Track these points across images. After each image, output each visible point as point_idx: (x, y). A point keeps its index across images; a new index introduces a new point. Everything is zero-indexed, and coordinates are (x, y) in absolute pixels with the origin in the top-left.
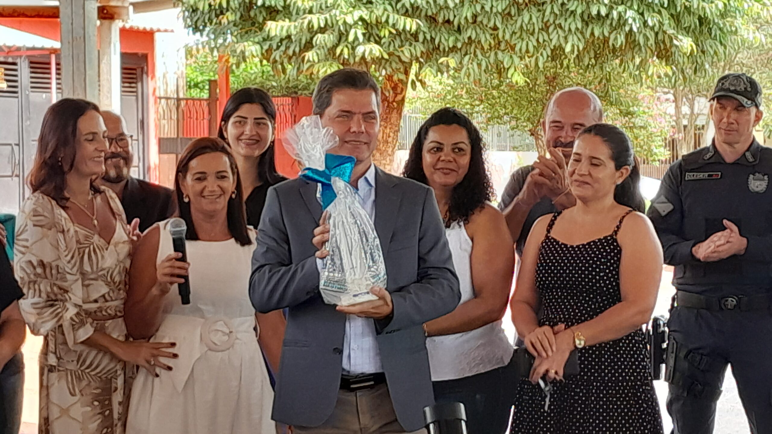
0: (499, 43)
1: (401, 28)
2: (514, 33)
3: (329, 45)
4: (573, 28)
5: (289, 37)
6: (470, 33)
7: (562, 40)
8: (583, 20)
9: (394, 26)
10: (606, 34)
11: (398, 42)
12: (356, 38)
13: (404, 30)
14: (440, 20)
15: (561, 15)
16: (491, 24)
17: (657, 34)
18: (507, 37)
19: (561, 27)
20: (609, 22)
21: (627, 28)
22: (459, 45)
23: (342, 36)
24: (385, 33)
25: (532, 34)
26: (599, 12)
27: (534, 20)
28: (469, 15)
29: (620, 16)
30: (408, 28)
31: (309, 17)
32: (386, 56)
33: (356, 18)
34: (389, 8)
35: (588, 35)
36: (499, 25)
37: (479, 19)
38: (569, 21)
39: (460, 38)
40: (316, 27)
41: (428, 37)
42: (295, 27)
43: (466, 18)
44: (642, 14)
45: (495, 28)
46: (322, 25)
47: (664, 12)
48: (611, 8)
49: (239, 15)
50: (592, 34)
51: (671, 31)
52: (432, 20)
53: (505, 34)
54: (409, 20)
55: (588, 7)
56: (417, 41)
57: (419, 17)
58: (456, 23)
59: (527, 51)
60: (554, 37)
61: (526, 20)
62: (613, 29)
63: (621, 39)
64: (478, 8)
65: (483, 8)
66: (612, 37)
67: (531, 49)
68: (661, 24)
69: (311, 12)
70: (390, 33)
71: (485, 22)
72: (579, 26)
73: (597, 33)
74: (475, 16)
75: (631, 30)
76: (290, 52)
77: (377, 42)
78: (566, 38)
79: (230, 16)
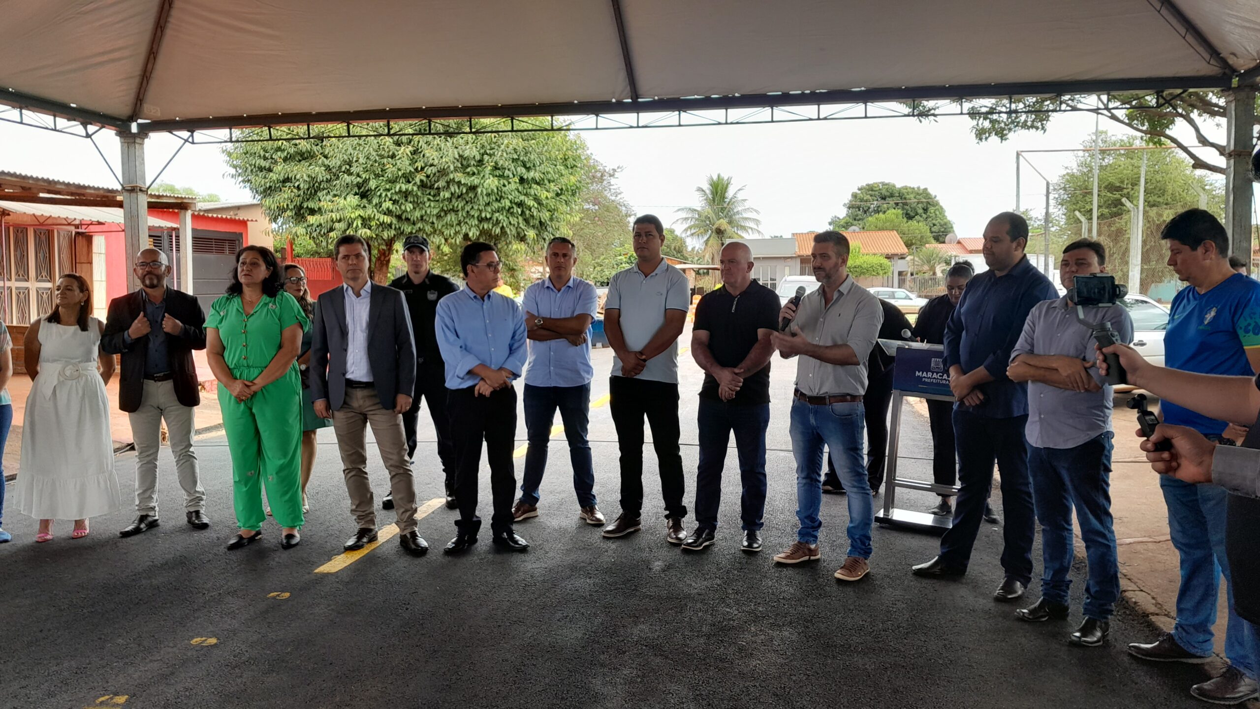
0: (436, 231)
1: (382, 221)
2: (443, 226)
3: (343, 229)
4: (473, 224)
5: (321, 225)
6: (420, 225)
7: (468, 230)
8: (478, 220)
9: (378, 220)
10: (491, 227)
11: (381, 229)
12: (357, 226)
13: (383, 222)
14: (404, 217)
15: (467, 217)
16: (431, 221)
17: (517, 228)
18: (440, 227)
19: (466, 223)
20: (491, 221)
21: (501, 225)
22: (414, 231)
23: (350, 225)
24: (373, 223)
25: (453, 226)
26: (486, 216)
27: (453, 219)
28: (419, 216)
29: (497, 220)
30: (385, 221)
31: (331, 214)
32: (374, 236)
33: (357, 215)
34: (375, 210)
35: (481, 228)
36: (435, 221)
37: (424, 218)
38: (472, 220)
39: (415, 227)
40: (335, 220)
41: (397, 227)
42: (324, 219)
43: (417, 217)
44: (508, 218)
45: (433, 223)
46: (338, 218)
47: (520, 218)
48: (493, 214)
49: (294, 212)
50: (483, 227)
51: (523, 227)
52: (399, 217)
53: (439, 225)
54: (386, 217)
55: (481, 213)
56: (391, 228)
57: (392, 216)
58: (412, 219)
59: (450, 235)
60: (464, 228)
61: (449, 219)
62: (493, 225)
63: (498, 231)
64: (424, 212)
65: (426, 212)
66: (494, 229)
67: (452, 234)
68: (518, 223)
69: (332, 211)
70: (376, 224)
71: (427, 219)
72: (477, 223)
73: (486, 227)
74: (422, 217)
75: (503, 227)
76: (322, 233)
77: (370, 229)
78: (470, 229)
79: (289, 213)
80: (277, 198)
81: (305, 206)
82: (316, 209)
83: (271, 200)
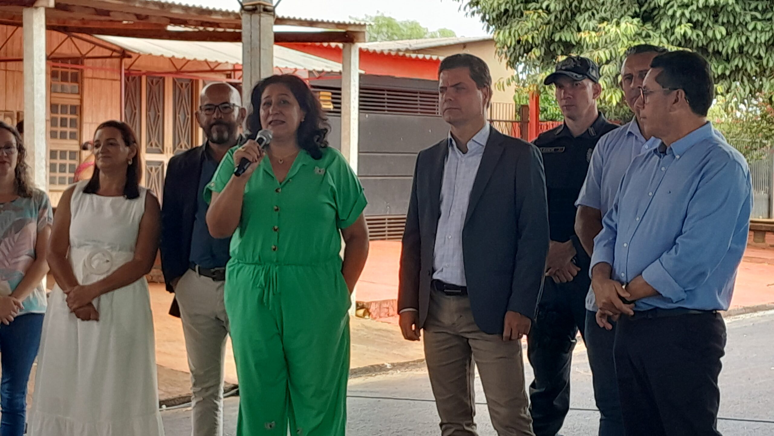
0: (764, 70)
3: (613, 74)
6: (737, 62)
14: (710, 50)
16: (756, 54)
18: (771, 65)
22: (728, 73)
28: (736, 46)
36: (763, 55)
37: (745, 49)
39: (729, 66)
40: (604, 60)
43: (733, 49)
45: (760, 58)
46: (609, 58)
49: (543, 50)
52: (704, 50)
53: (769, 62)
58: (724, 52)
64: (744, 39)
65: (748, 39)
69: (597, 46)
71: (750, 51)
74: (741, 47)
79: (534, 52)
80: (516, 26)
81: (557, 39)
82: (574, 43)
83: (507, 31)
